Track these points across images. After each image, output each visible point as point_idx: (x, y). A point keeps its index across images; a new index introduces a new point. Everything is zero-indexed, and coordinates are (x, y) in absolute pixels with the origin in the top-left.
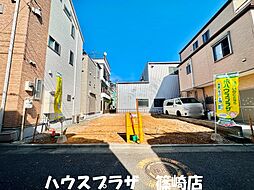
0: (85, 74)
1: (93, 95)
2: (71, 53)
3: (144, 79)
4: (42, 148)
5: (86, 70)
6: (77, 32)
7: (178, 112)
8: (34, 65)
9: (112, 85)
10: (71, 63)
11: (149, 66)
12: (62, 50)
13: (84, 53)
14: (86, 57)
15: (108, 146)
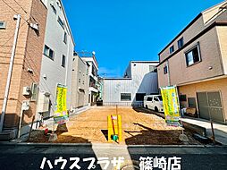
0: (76, 72)
1: (82, 90)
2: (64, 57)
3: (127, 76)
4: (36, 147)
5: (76, 69)
6: (69, 37)
7: (156, 108)
8: (31, 72)
9: (99, 79)
10: (63, 65)
11: (132, 64)
12: (55, 55)
13: (75, 54)
14: (77, 57)
15: (91, 146)
